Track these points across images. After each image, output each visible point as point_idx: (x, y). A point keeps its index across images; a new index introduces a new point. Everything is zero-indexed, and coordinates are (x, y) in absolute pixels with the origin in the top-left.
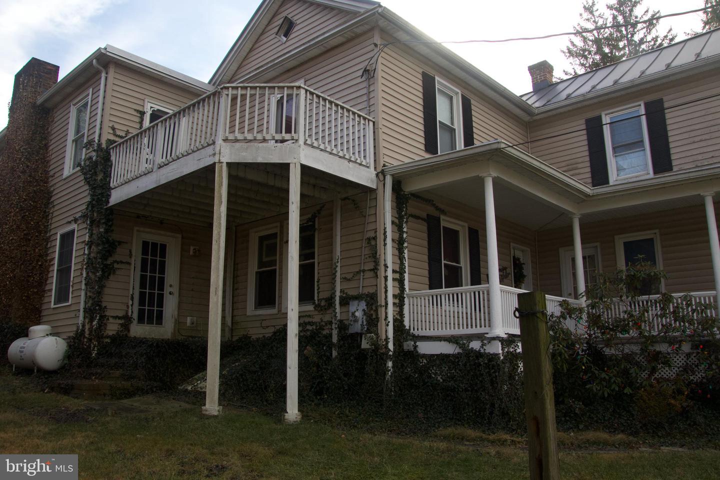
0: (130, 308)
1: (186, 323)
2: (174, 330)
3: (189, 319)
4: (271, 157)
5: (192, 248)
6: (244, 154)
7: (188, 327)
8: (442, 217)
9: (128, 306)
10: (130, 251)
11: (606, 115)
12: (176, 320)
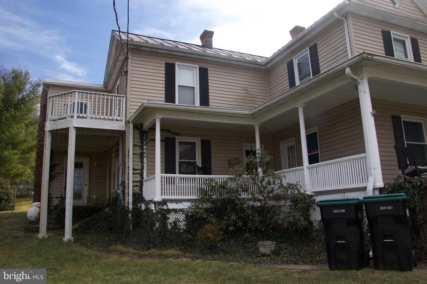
0: (64, 193)
1: (94, 198)
2: (87, 202)
3: (95, 196)
4: (63, 125)
5: (95, 163)
6: (54, 126)
7: (95, 200)
8: (177, 137)
9: (63, 193)
10: (63, 168)
11: (295, 58)
12: (87, 197)
